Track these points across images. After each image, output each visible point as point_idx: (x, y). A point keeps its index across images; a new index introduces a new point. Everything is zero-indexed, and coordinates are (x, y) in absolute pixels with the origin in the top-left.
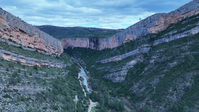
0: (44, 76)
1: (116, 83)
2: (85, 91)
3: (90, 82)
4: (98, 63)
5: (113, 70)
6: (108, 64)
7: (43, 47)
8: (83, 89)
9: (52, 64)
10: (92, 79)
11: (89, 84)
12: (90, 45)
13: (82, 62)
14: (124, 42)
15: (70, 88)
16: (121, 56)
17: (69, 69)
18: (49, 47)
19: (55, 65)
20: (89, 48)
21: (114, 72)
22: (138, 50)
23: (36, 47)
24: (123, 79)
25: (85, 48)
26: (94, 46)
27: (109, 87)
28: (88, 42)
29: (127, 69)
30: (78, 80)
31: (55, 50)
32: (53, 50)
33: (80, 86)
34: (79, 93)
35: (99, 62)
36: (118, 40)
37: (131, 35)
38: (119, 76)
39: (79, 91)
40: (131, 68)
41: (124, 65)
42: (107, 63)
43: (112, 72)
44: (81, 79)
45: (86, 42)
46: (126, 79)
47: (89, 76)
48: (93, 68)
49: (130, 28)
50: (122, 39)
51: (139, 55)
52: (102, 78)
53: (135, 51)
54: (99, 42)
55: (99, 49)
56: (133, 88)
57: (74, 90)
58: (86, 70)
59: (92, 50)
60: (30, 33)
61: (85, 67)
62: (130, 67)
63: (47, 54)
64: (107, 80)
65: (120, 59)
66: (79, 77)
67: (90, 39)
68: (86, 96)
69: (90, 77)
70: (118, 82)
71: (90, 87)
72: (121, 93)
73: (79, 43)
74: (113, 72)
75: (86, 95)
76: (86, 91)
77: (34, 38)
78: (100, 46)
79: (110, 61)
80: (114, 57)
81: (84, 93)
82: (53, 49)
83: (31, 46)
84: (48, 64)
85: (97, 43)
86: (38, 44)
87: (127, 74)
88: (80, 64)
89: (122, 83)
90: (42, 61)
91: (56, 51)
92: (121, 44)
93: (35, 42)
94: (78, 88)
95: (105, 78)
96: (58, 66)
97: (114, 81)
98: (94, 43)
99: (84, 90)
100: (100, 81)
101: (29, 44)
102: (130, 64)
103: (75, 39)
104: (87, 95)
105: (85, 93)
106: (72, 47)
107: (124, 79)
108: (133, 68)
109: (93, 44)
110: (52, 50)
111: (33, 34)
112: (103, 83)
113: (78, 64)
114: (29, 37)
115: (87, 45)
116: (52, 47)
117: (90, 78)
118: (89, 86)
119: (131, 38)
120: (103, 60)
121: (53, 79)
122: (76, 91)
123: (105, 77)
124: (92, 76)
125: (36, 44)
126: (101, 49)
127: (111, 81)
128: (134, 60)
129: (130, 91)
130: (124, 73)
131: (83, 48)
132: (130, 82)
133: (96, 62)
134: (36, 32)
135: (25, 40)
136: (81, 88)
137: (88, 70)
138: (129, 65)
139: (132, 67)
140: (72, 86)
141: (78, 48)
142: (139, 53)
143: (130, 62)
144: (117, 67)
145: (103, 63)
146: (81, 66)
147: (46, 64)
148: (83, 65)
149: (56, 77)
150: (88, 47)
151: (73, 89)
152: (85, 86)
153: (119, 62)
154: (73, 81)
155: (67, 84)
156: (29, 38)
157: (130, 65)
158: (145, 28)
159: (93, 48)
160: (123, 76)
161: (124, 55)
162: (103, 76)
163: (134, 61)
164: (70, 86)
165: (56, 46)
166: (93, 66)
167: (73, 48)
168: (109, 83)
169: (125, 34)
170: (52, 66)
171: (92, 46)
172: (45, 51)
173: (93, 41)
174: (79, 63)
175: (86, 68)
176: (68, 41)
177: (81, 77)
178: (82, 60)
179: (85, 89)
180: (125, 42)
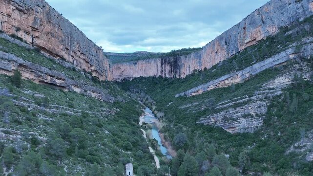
0: (36, 103)
1: (238, 134)
2: (157, 154)
3: (165, 132)
4: (180, 96)
5: (226, 103)
6: (206, 94)
7: (58, 47)
8: (150, 148)
9: (75, 86)
10: (172, 126)
11: (165, 138)
12: (162, 71)
13: (147, 99)
14: (241, 48)
15: (115, 141)
16: (240, 73)
17: (121, 107)
18: (74, 52)
19: (85, 91)
20: (160, 77)
21: (230, 107)
22: (290, 51)
23: (37, 41)
24: (257, 123)
25: (154, 78)
26: (170, 72)
27: (220, 144)
28: (159, 64)
29: (265, 98)
30: (139, 127)
31: (91, 66)
32: (86, 64)
33: (143, 139)
34: (138, 159)
35: (182, 94)
36: (225, 47)
37: (260, 28)
38: (244, 116)
39: (140, 153)
40: (279, 97)
41: (257, 89)
42: (203, 94)
43: (222, 110)
44: (144, 126)
45: (156, 65)
46: (267, 122)
47: (163, 122)
48: (170, 108)
49: (256, 13)
50: (236, 41)
51: (297, 63)
52: (196, 124)
53: (283, 54)
54: (180, 64)
55: (179, 76)
56: (299, 147)
57: (127, 149)
58: (156, 112)
59: (166, 79)
60: (21, 4)
61: (154, 107)
62: (273, 93)
63: (68, 65)
64: (210, 129)
65: (238, 80)
66: (140, 124)
67: (162, 60)
68: (158, 166)
69: (166, 122)
70: (242, 131)
71: (167, 143)
72: (262, 161)
73: (142, 68)
74: (226, 108)
75: (161, 165)
76: (159, 155)
77: (31, 19)
78: (183, 70)
79: (212, 87)
80: (222, 78)
81: (153, 158)
82: (84, 60)
83: (23, 37)
84: (63, 81)
85: (176, 66)
86: (45, 37)
87: (269, 110)
88: (144, 104)
89: (257, 133)
90: (45, 69)
91: (93, 68)
92: (234, 52)
93: (35, 29)
94: (135, 144)
95: (202, 125)
96: (93, 95)
97: (230, 131)
98: (171, 66)
99: (151, 150)
100: (192, 131)
101: (18, 30)
102: (271, 87)
103: (135, 64)
104: (162, 163)
105: (156, 159)
106: (131, 78)
107: (260, 125)
108: (281, 95)
109: (167, 68)
110: (82, 61)
111: (27, 7)
112: (201, 136)
113: (139, 102)
114: (16, 11)
115: (157, 71)
116: (82, 56)
117: (165, 124)
118: (164, 140)
119: (259, 34)
120: (193, 90)
121: (66, 115)
122: (130, 150)
123: (203, 121)
124: (171, 121)
125: (37, 34)
126: (183, 76)
127: (221, 130)
128: (282, 76)
129: (293, 155)
130: (260, 107)
131: (150, 77)
132: (281, 133)
133: (177, 96)
134: (38, 5)
135: (6, 19)
136: (144, 143)
137: (159, 110)
138: (270, 89)
139: (279, 93)
140: (120, 137)
141: (141, 78)
142: (294, 59)
143: (272, 81)
144: (234, 96)
145: (193, 94)
146: (145, 107)
147: (58, 82)
148: (150, 104)
149: (77, 112)
150: (159, 74)
151: (122, 146)
152: (154, 140)
153: (238, 86)
154: (124, 129)
155: (107, 132)
156: (16, 15)
157: (273, 89)
158: (299, 5)
159: (167, 76)
160: (257, 115)
161: (248, 69)
162: (197, 119)
163: (283, 78)
164: (115, 137)
165: (93, 58)
166: (170, 104)
167: (131, 80)
168: (217, 135)
169: (243, 30)
170: (78, 90)
171: (167, 71)
172: (63, 59)
173: (169, 63)
174: (142, 101)
175: (156, 108)
176: (122, 68)
177: (144, 123)
178: (147, 96)
179: (154, 147)
180: (244, 47)
